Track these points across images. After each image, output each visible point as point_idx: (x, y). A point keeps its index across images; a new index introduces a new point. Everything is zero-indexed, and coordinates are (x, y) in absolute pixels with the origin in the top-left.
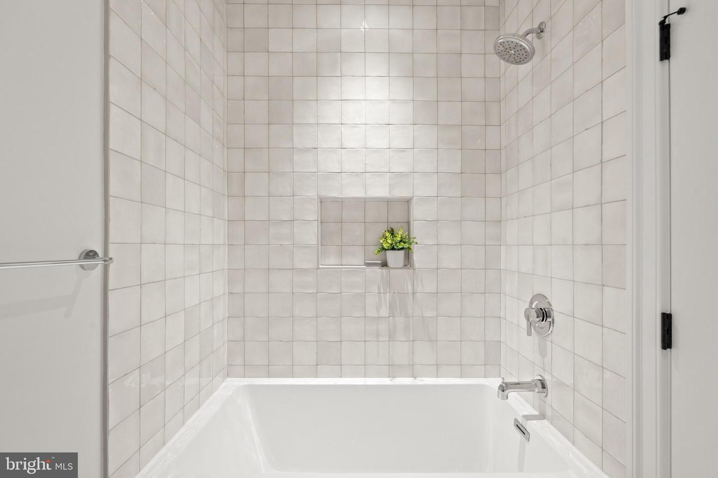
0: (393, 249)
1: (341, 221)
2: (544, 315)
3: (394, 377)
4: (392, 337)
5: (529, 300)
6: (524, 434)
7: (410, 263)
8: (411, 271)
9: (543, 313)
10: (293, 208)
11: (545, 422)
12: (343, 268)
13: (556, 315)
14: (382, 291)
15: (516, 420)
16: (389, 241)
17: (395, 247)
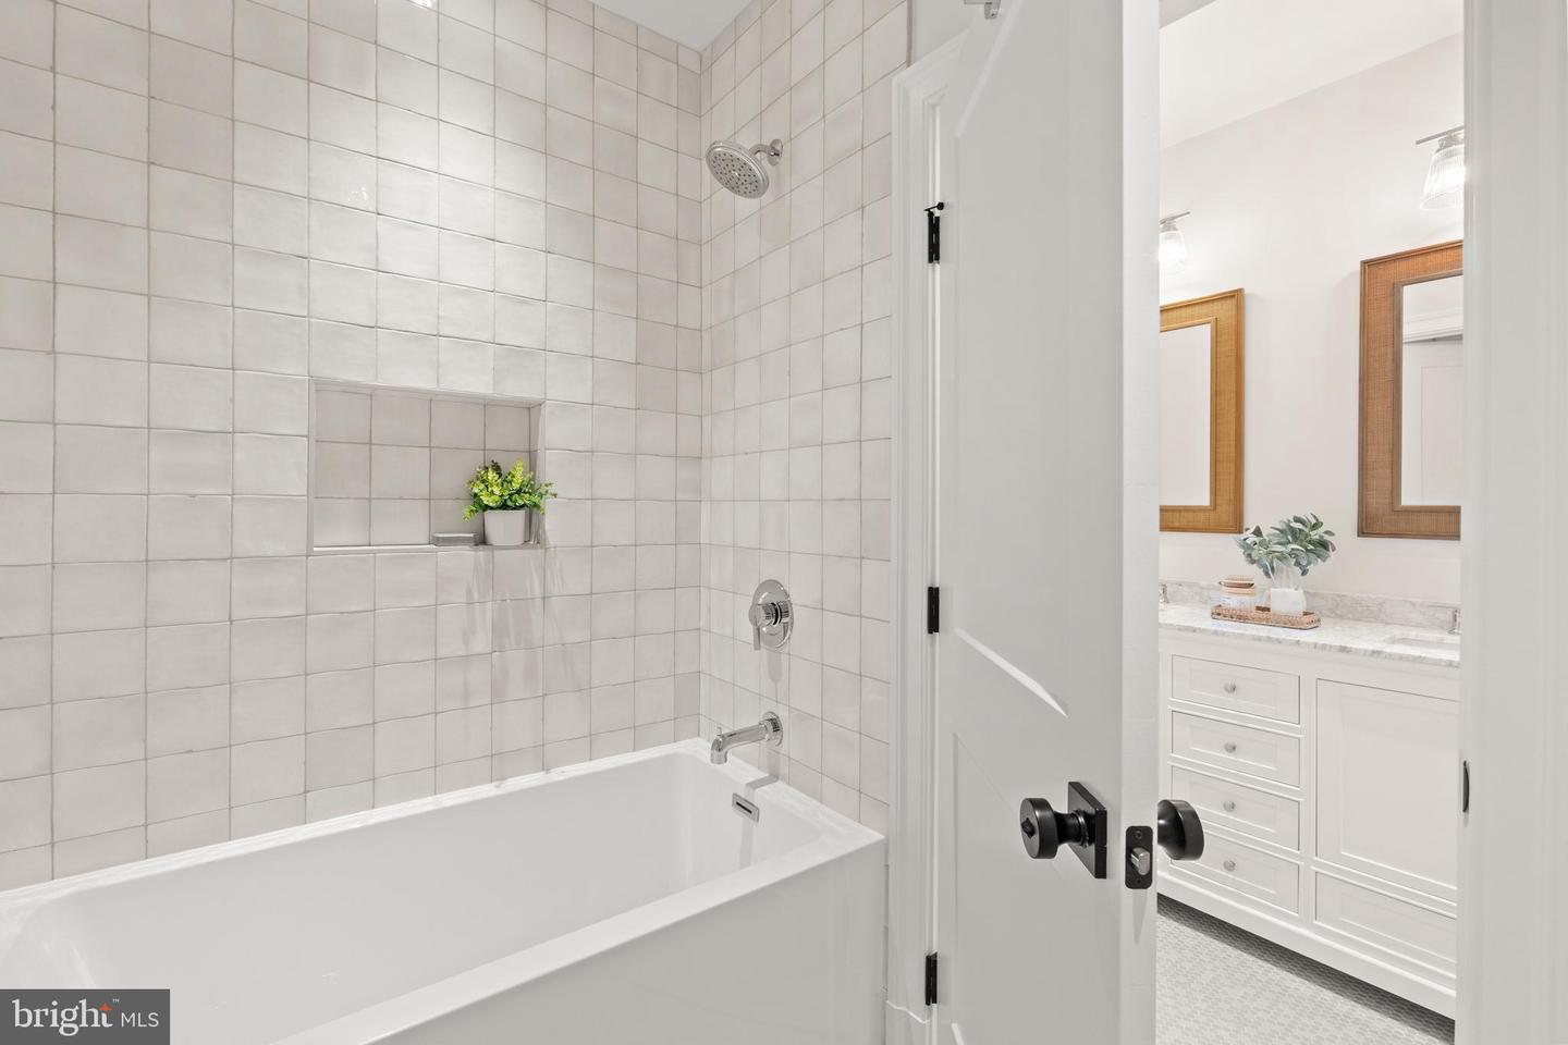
0: (504, 506)
1: (367, 440)
2: (778, 612)
3: (503, 779)
4: (497, 695)
5: (752, 593)
6: (750, 812)
7: (537, 535)
8: (539, 552)
9: (776, 610)
10: (232, 400)
11: (779, 783)
12: (380, 551)
13: (798, 613)
14: (476, 597)
15: (735, 795)
16: (497, 490)
17: (509, 503)
